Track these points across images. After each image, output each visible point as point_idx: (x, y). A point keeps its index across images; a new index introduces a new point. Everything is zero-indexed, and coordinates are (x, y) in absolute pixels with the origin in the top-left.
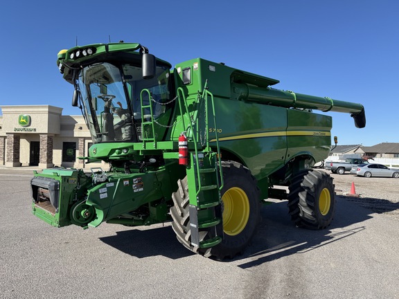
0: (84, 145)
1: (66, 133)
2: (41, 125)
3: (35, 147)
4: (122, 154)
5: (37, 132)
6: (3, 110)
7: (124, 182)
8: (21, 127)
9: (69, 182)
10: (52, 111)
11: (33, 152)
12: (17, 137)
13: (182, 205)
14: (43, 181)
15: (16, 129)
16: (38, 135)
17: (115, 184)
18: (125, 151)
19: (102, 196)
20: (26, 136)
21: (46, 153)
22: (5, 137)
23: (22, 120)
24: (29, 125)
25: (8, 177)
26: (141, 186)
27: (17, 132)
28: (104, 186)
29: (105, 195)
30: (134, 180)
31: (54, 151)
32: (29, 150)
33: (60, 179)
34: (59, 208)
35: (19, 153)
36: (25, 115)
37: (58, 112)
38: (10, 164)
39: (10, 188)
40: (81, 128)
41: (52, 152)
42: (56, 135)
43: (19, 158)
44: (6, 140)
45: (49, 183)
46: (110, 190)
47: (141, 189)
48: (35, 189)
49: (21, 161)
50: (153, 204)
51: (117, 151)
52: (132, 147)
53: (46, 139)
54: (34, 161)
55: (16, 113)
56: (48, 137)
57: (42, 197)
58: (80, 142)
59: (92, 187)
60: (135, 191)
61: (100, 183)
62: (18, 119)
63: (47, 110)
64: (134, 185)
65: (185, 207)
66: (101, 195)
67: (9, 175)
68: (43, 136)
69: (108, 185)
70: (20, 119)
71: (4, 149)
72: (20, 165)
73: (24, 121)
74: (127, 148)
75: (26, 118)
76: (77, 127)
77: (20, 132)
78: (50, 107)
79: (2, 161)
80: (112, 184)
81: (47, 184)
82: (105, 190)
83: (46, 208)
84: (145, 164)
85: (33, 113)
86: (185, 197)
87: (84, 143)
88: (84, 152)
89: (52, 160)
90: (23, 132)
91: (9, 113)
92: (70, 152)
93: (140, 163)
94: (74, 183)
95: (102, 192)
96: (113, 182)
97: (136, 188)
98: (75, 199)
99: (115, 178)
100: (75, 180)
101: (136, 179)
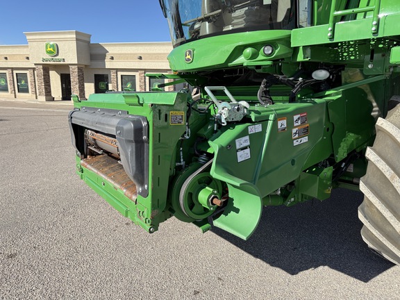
0: (117, 78)
1: (96, 64)
2: (69, 55)
3: (65, 79)
5: (66, 62)
6: (28, 37)
7: (279, 124)
8: (48, 56)
10: (80, 38)
11: (64, 85)
12: (46, 69)
14: (97, 117)
15: (44, 60)
16: (67, 66)
17: (264, 128)
18: (268, 50)
20: (56, 67)
21: (77, 86)
22: (34, 69)
23: (49, 49)
24: (57, 55)
25: (41, 111)
26: (306, 132)
27: (45, 63)
28: (244, 133)
29: (247, 154)
31: (86, 84)
32: (60, 83)
33: (147, 113)
34: (149, 186)
35: (50, 86)
36: (52, 43)
37: (86, 39)
38: (42, 98)
39: (44, 124)
40: (112, 58)
41: (83, 85)
42: (86, 66)
43: (50, 92)
44: (35, 72)
45: (115, 121)
47: (305, 139)
48: (79, 131)
49: (53, 96)
51: (248, 51)
53: (76, 70)
54: (67, 95)
55: (42, 40)
56: (79, 68)
57: (92, 148)
58: (113, 75)
59: (215, 134)
61: (231, 124)
62: (45, 47)
63: (74, 36)
64: (294, 131)
66: (239, 154)
67: (42, 110)
68: (73, 67)
69: (252, 129)
70: (47, 48)
71: (35, 81)
72: (53, 99)
73: (51, 49)
74: (272, 44)
75: (52, 46)
76: (108, 57)
77: (48, 63)
78: (77, 33)
79: (35, 95)
80: (258, 128)
81: (111, 124)
83: (106, 174)
84: (304, 82)
85: (60, 40)
87: (117, 76)
88: (117, 85)
89: (84, 94)
90: (52, 63)
91: (34, 41)
92: (102, 86)
93: (293, 80)
94: (181, 123)
95: (242, 146)
96: (260, 122)
97: (297, 136)
98: (180, 162)
99: (262, 114)
100: (182, 116)
101: (299, 116)
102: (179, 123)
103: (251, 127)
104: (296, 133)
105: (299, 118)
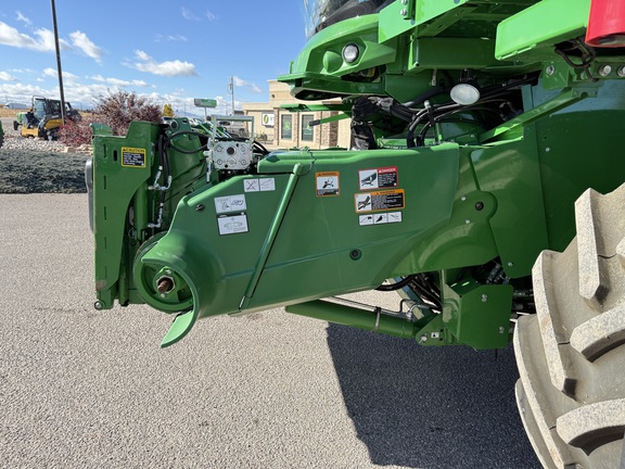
4: (345, 67)
7: (320, 182)
9: (121, 157)
13: (581, 339)
17: (280, 187)
18: (350, 53)
19: (227, 226)
26: (396, 203)
28: (237, 189)
29: (239, 225)
30: (363, 175)
46: (258, 206)
47: (395, 217)
50: (459, 277)
52: (373, 31)
60: (364, 221)
61: (224, 175)
64: (360, 198)
65: (596, 353)
66: (221, 221)
69: (252, 185)
74: (354, 40)
80: (268, 184)
82: (237, 202)
86: (602, 295)
93: (411, 106)
94: (140, 164)
95: (228, 210)
96: (271, 174)
97: (369, 208)
98: (156, 223)
99: (281, 161)
100: (142, 155)
101: (376, 171)
102: (137, 164)
103: (251, 181)
104: (366, 203)
105: (374, 177)
